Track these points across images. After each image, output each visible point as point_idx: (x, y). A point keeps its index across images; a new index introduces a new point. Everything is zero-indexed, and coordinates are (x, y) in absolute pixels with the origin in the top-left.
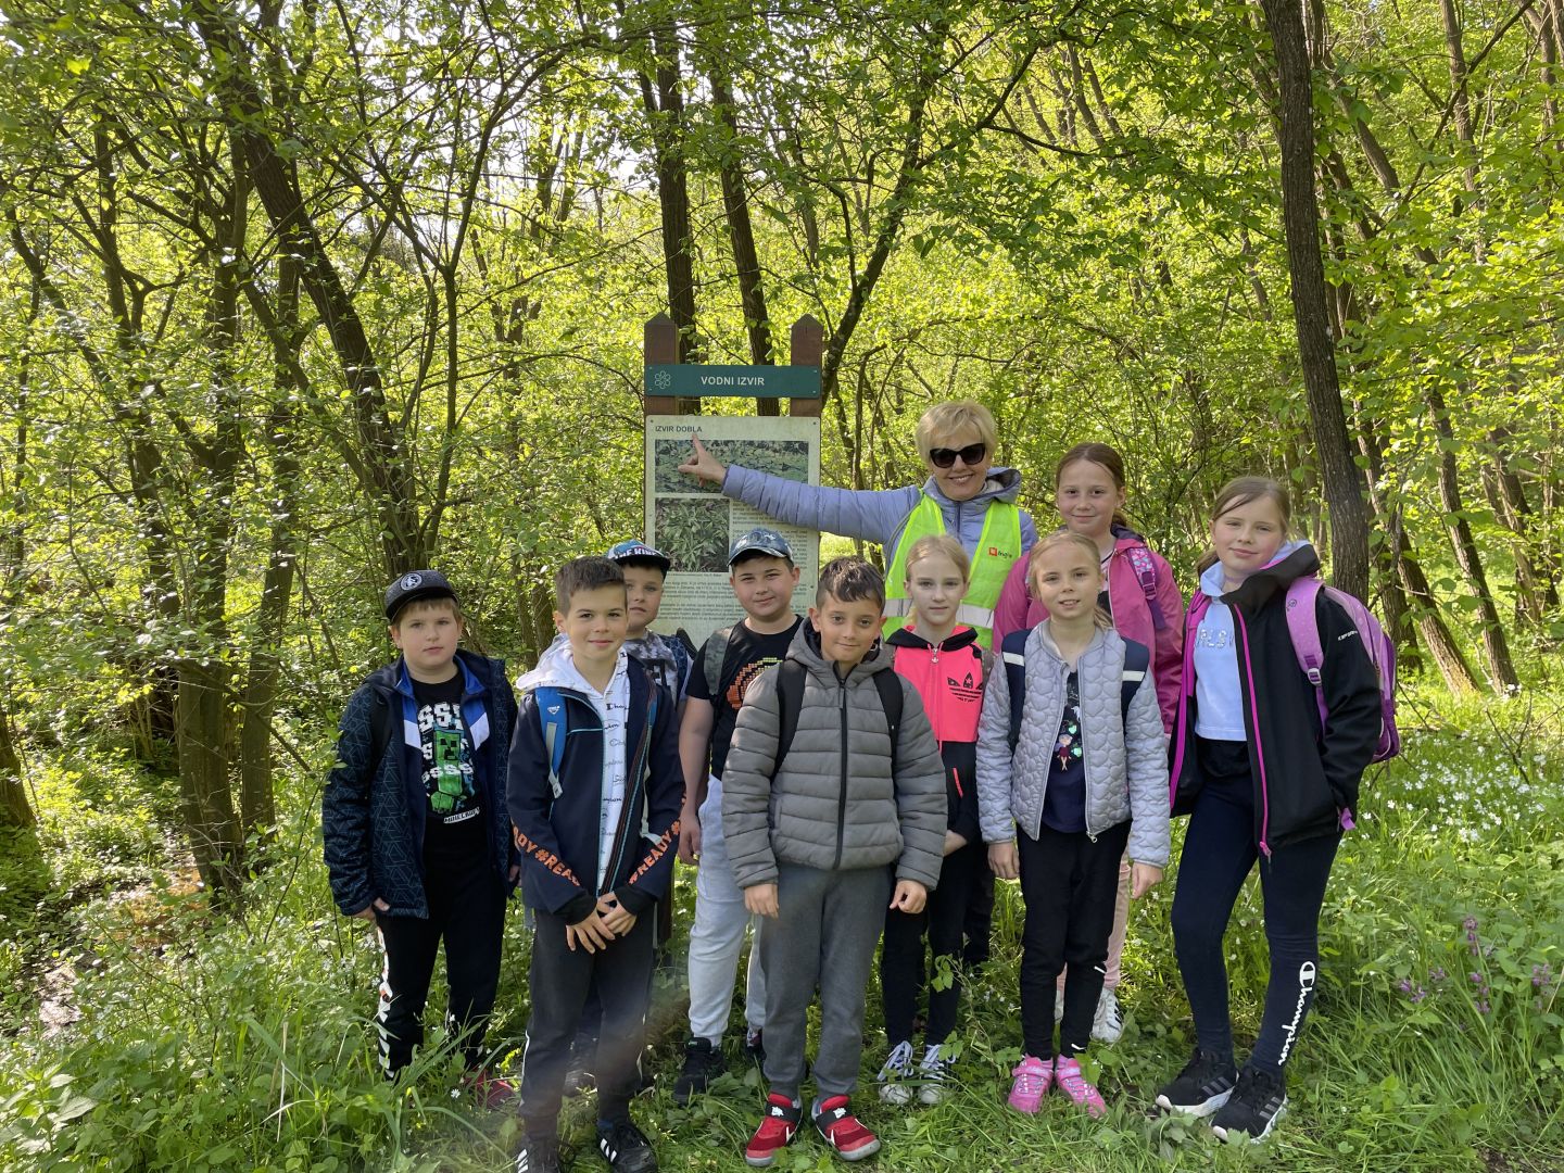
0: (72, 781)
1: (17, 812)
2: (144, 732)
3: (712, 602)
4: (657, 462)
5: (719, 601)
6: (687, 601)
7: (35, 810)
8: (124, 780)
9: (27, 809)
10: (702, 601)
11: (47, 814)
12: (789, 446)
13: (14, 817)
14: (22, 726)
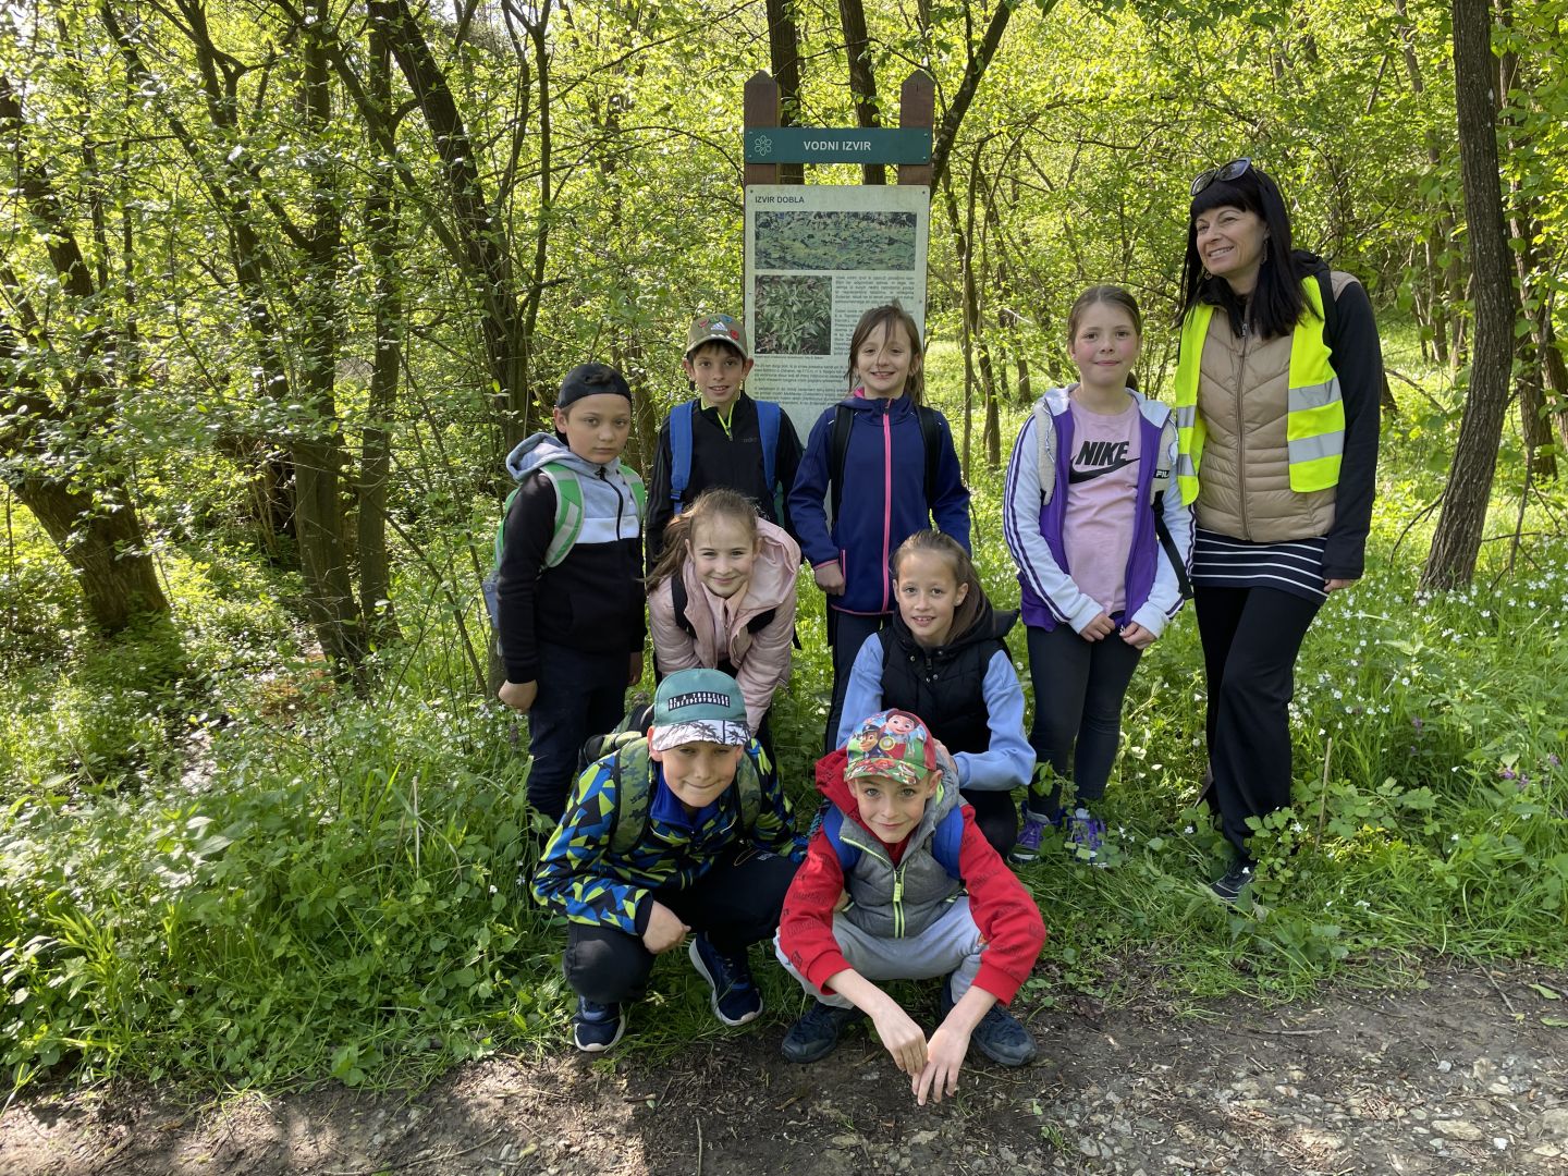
0: (202, 572)
1: (152, 600)
2: (265, 527)
3: (813, 386)
4: (757, 237)
5: (819, 385)
6: (787, 385)
7: (168, 597)
8: (251, 573)
9: (161, 597)
10: (803, 385)
11: (181, 602)
12: (896, 218)
13: (149, 604)
14: (152, 520)
